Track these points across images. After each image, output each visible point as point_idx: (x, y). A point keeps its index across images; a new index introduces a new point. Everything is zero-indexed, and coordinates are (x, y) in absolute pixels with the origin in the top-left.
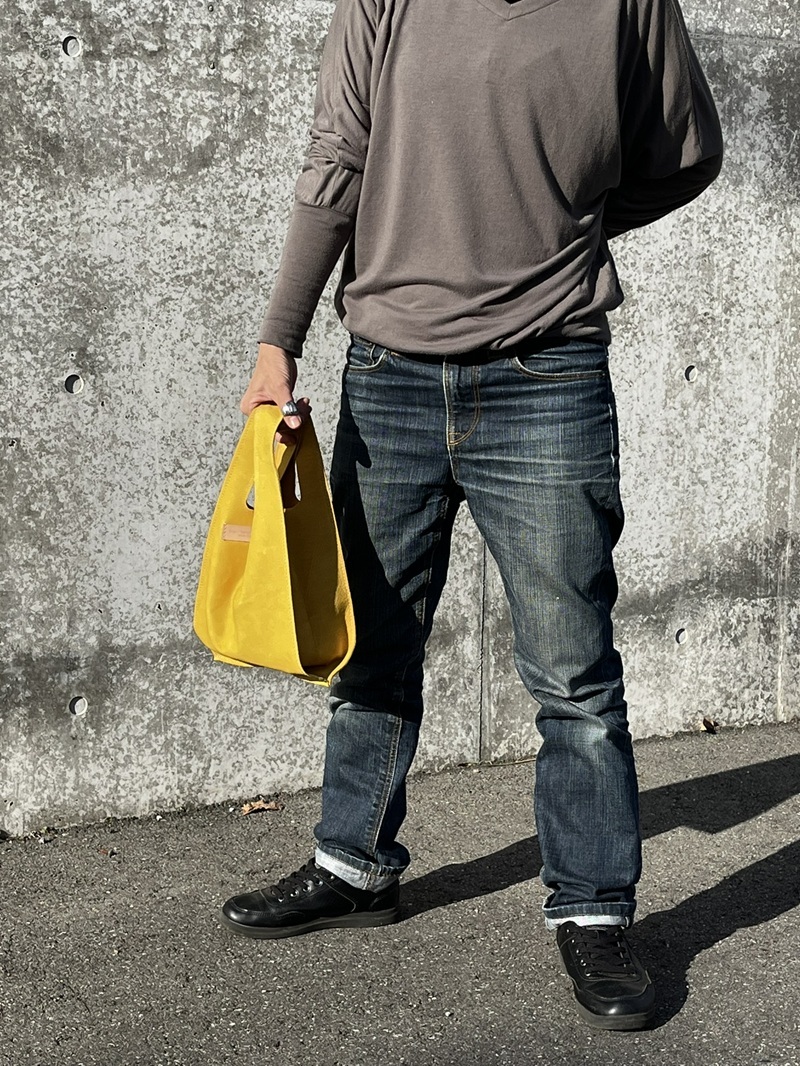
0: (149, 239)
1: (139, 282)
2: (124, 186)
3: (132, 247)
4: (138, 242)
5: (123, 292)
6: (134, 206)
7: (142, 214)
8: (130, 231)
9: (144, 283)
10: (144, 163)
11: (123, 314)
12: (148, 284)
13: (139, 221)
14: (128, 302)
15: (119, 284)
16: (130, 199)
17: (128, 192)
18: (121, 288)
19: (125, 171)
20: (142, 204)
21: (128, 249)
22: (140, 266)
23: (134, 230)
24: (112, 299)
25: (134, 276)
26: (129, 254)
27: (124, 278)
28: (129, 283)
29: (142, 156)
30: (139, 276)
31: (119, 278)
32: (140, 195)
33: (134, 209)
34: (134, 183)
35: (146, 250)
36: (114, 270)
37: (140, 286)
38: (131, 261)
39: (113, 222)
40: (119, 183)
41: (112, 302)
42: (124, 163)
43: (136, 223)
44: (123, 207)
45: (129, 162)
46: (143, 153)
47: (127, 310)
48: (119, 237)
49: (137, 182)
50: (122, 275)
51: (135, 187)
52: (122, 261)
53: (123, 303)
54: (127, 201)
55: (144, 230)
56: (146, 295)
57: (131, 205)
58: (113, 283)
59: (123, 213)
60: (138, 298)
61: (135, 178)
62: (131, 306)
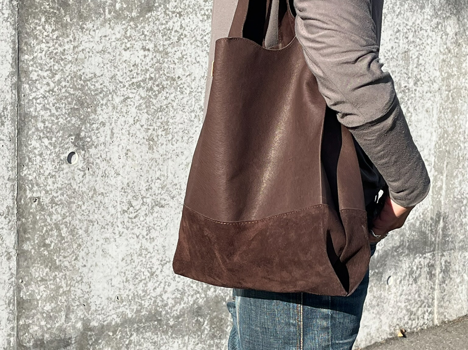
0: (117, 60)
1: (111, 88)
2: (104, 26)
3: (108, 66)
4: (111, 62)
5: (102, 95)
6: (109, 39)
7: (114, 44)
8: (107, 56)
9: (114, 89)
10: (116, 11)
11: (102, 110)
12: (116, 89)
13: (112, 49)
14: (104, 102)
15: (99, 90)
16: (107, 35)
17: (106, 31)
18: (101, 93)
19: (105, 17)
20: (114, 37)
21: (105, 67)
22: (112, 78)
23: (109, 55)
24: (96, 100)
25: (108, 84)
26: (106, 70)
27: (102, 86)
28: (105, 89)
29: (115, 6)
30: (111, 84)
31: (100, 87)
32: (113, 32)
33: (109, 41)
34: (109, 24)
35: (115, 67)
36: (97, 82)
37: (111, 91)
38: (107, 75)
39: (97, 50)
40: (101, 25)
41: (95, 103)
42: (104, 11)
43: (110, 50)
44: (103, 41)
45: (107, 11)
46: (115, 4)
47: (104, 107)
48: (101, 60)
49: (111, 23)
50: (101, 84)
51: (110, 27)
52: (102, 75)
53: (102, 102)
54: (105, 36)
55: (114, 54)
56: (115, 96)
57: (107, 38)
58: (96, 90)
59: (103, 45)
60: (111, 99)
61: (110, 21)
62: (106, 104)
